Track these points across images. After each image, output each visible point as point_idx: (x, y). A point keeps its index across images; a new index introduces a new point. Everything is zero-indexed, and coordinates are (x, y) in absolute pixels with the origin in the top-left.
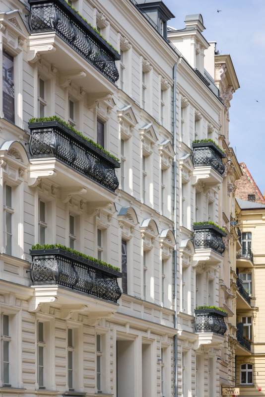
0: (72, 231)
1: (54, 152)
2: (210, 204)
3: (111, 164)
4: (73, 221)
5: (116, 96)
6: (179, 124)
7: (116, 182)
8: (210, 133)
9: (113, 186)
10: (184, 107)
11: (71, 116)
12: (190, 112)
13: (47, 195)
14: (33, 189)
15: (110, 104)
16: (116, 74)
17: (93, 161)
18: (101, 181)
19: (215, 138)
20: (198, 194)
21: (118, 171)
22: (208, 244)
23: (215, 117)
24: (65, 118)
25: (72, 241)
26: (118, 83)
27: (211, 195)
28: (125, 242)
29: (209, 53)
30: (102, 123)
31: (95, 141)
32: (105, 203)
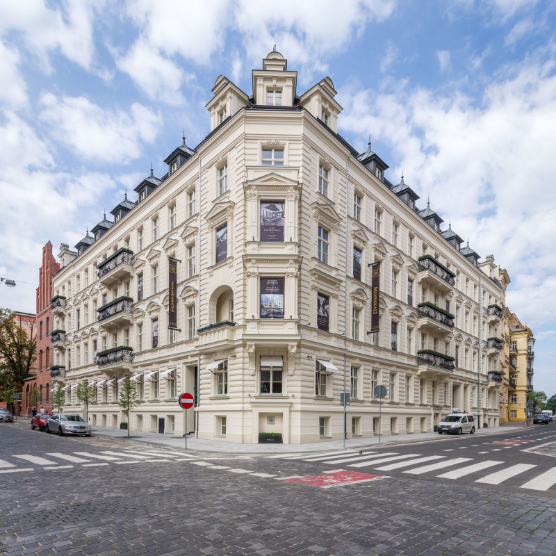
0: (435, 344)
1: (427, 315)
2: (496, 330)
3: (451, 317)
4: (436, 341)
5: (454, 291)
6: (482, 300)
7: (453, 324)
8: (496, 301)
9: (452, 326)
10: (484, 292)
11: (435, 301)
12: (487, 294)
13: (424, 332)
14: (419, 329)
15: (451, 294)
16: (454, 283)
17: (444, 317)
18: (447, 324)
19: (498, 304)
20: (490, 327)
21: (454, 321)
22: (494, 346)
23: (499, 295)
24: (433, 302)
25: (435, 348)
26: (455, 286)
27: (496, 326)
28: (457, 347)
29: (496, 270)
30: (448, 302)
31: (445, 309)
32: (449, 333)
